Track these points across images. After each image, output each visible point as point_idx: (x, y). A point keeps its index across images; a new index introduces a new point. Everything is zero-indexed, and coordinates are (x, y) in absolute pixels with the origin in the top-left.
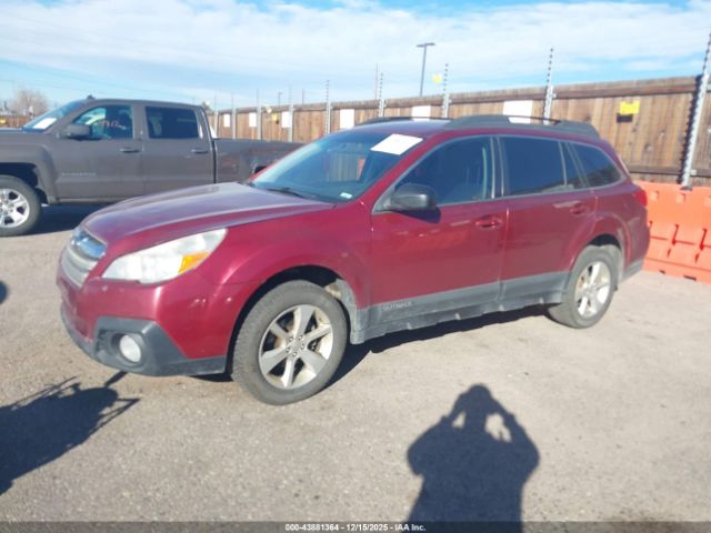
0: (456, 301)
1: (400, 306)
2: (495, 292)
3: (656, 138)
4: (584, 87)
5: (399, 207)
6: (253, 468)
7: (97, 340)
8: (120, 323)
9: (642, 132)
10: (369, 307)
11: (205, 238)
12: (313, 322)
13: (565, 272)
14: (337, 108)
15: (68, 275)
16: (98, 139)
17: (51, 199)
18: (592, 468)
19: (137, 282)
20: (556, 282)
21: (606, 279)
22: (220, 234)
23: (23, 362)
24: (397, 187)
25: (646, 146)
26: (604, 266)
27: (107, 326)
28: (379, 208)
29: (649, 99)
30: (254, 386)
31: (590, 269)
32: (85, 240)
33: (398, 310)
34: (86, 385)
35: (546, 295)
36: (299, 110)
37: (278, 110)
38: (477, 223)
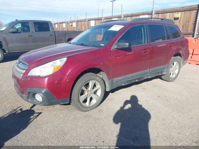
0: (136, 76)
1: (120, 79)
2: (147, 72)
3: (186, 24)
4: (164, 10)
5: (119, 47)
6: (81, 133)
7: (27, 96)
8: (35, 90)
9: (181, 22)
10: (111, 80)
11: (60, 61)
12: (95, 85)
13: (167, 65)
14: (89, 20)
15: (16, 75)
16: (20, 33)
17: (7, 51)
18: (186, 125)
19: (39, 76)
20: (164, 68)
21: (178, 67)
22: (65, 59)
23: (3, 103)
24: (118, 41)
25: (183, 27)
26: (177, 63)
27: (31, 91)
28: (113, 48)
29: (183, 13)
30: (78, 106)
31: (173, 64)
32: (21, 63)
33: (119, 80)
34: (24, 109)
35: (161, 72)
36: (78, 21)
37: (72, 22)
38: (143, 51)
